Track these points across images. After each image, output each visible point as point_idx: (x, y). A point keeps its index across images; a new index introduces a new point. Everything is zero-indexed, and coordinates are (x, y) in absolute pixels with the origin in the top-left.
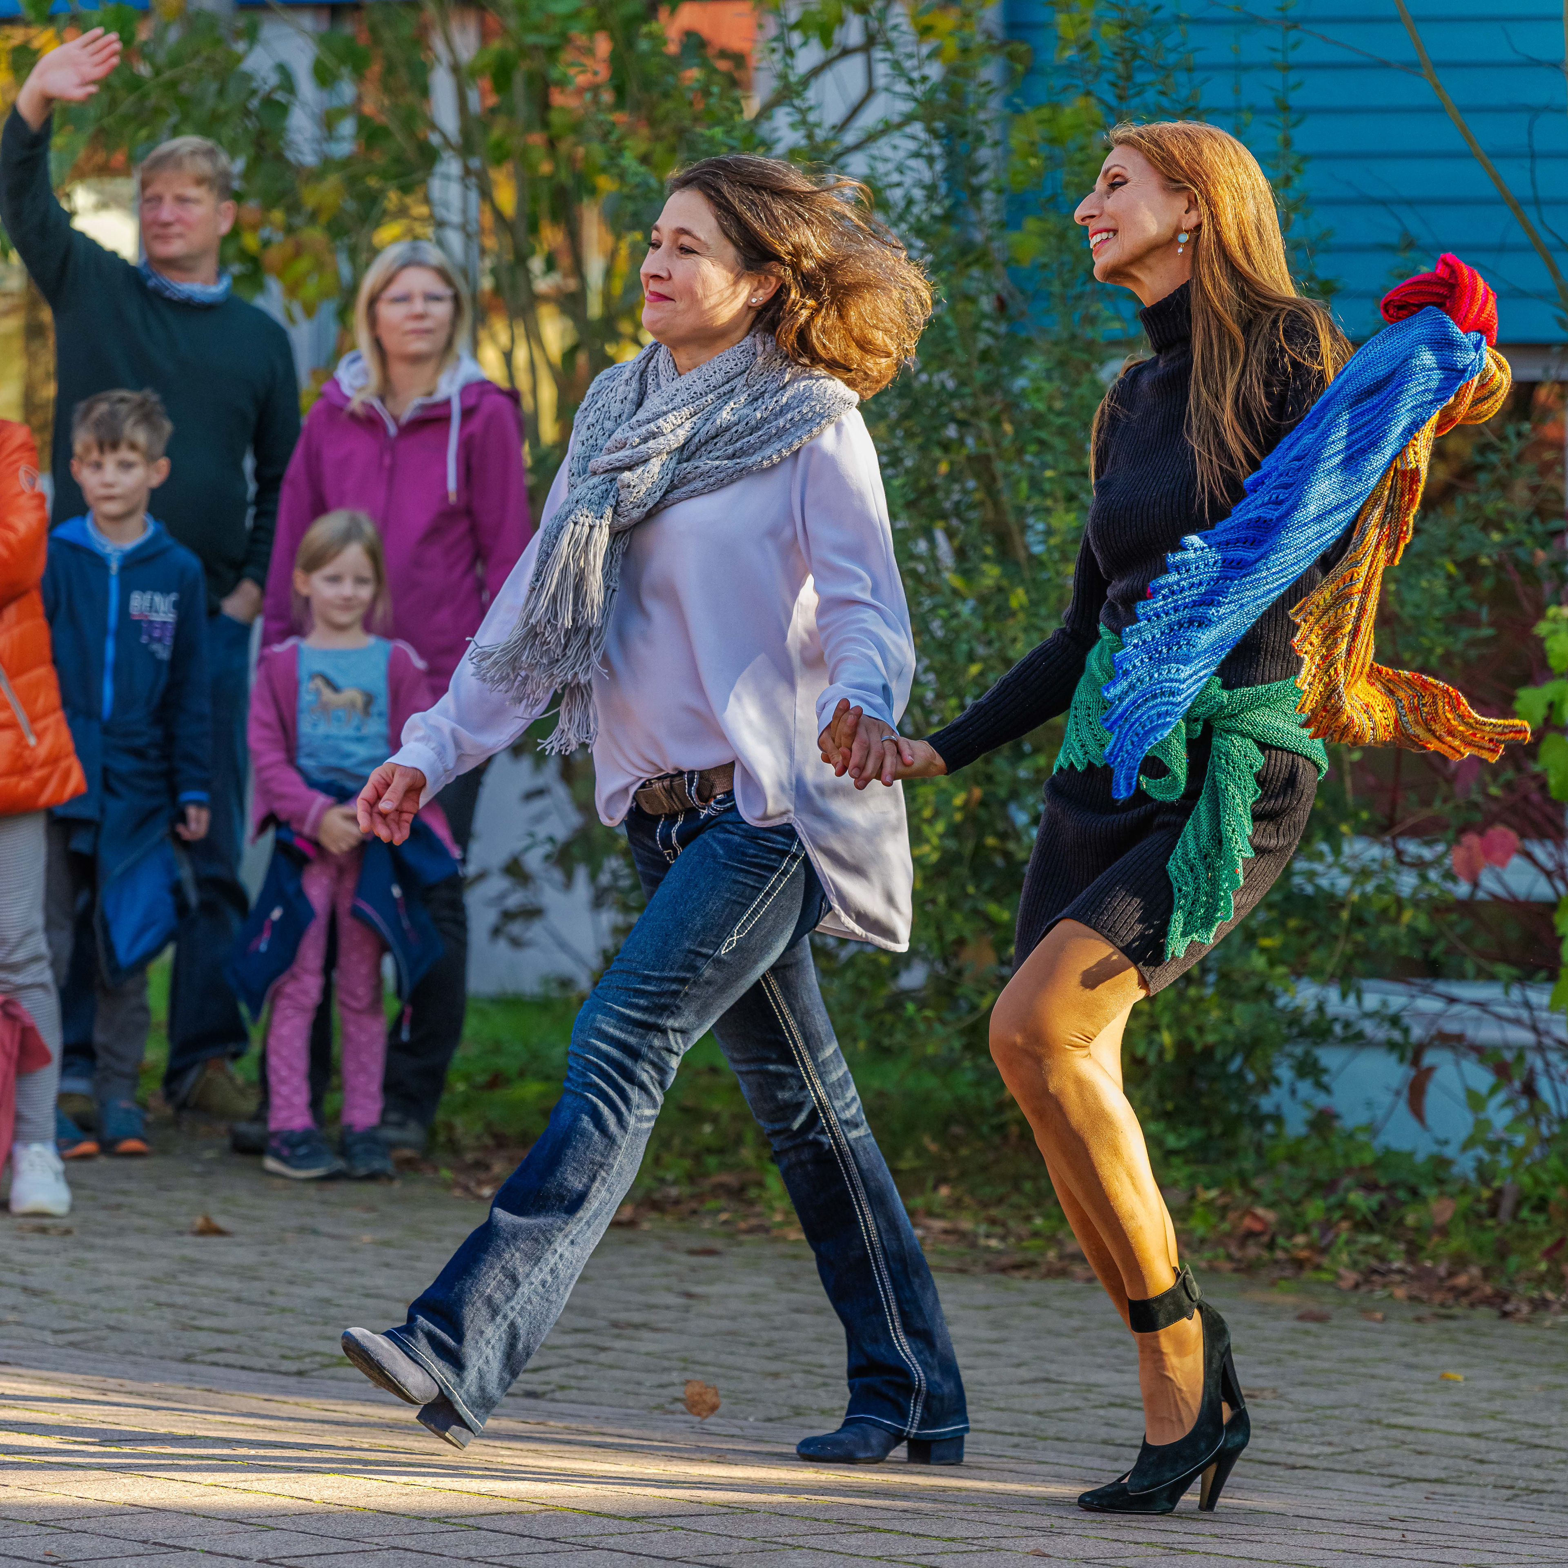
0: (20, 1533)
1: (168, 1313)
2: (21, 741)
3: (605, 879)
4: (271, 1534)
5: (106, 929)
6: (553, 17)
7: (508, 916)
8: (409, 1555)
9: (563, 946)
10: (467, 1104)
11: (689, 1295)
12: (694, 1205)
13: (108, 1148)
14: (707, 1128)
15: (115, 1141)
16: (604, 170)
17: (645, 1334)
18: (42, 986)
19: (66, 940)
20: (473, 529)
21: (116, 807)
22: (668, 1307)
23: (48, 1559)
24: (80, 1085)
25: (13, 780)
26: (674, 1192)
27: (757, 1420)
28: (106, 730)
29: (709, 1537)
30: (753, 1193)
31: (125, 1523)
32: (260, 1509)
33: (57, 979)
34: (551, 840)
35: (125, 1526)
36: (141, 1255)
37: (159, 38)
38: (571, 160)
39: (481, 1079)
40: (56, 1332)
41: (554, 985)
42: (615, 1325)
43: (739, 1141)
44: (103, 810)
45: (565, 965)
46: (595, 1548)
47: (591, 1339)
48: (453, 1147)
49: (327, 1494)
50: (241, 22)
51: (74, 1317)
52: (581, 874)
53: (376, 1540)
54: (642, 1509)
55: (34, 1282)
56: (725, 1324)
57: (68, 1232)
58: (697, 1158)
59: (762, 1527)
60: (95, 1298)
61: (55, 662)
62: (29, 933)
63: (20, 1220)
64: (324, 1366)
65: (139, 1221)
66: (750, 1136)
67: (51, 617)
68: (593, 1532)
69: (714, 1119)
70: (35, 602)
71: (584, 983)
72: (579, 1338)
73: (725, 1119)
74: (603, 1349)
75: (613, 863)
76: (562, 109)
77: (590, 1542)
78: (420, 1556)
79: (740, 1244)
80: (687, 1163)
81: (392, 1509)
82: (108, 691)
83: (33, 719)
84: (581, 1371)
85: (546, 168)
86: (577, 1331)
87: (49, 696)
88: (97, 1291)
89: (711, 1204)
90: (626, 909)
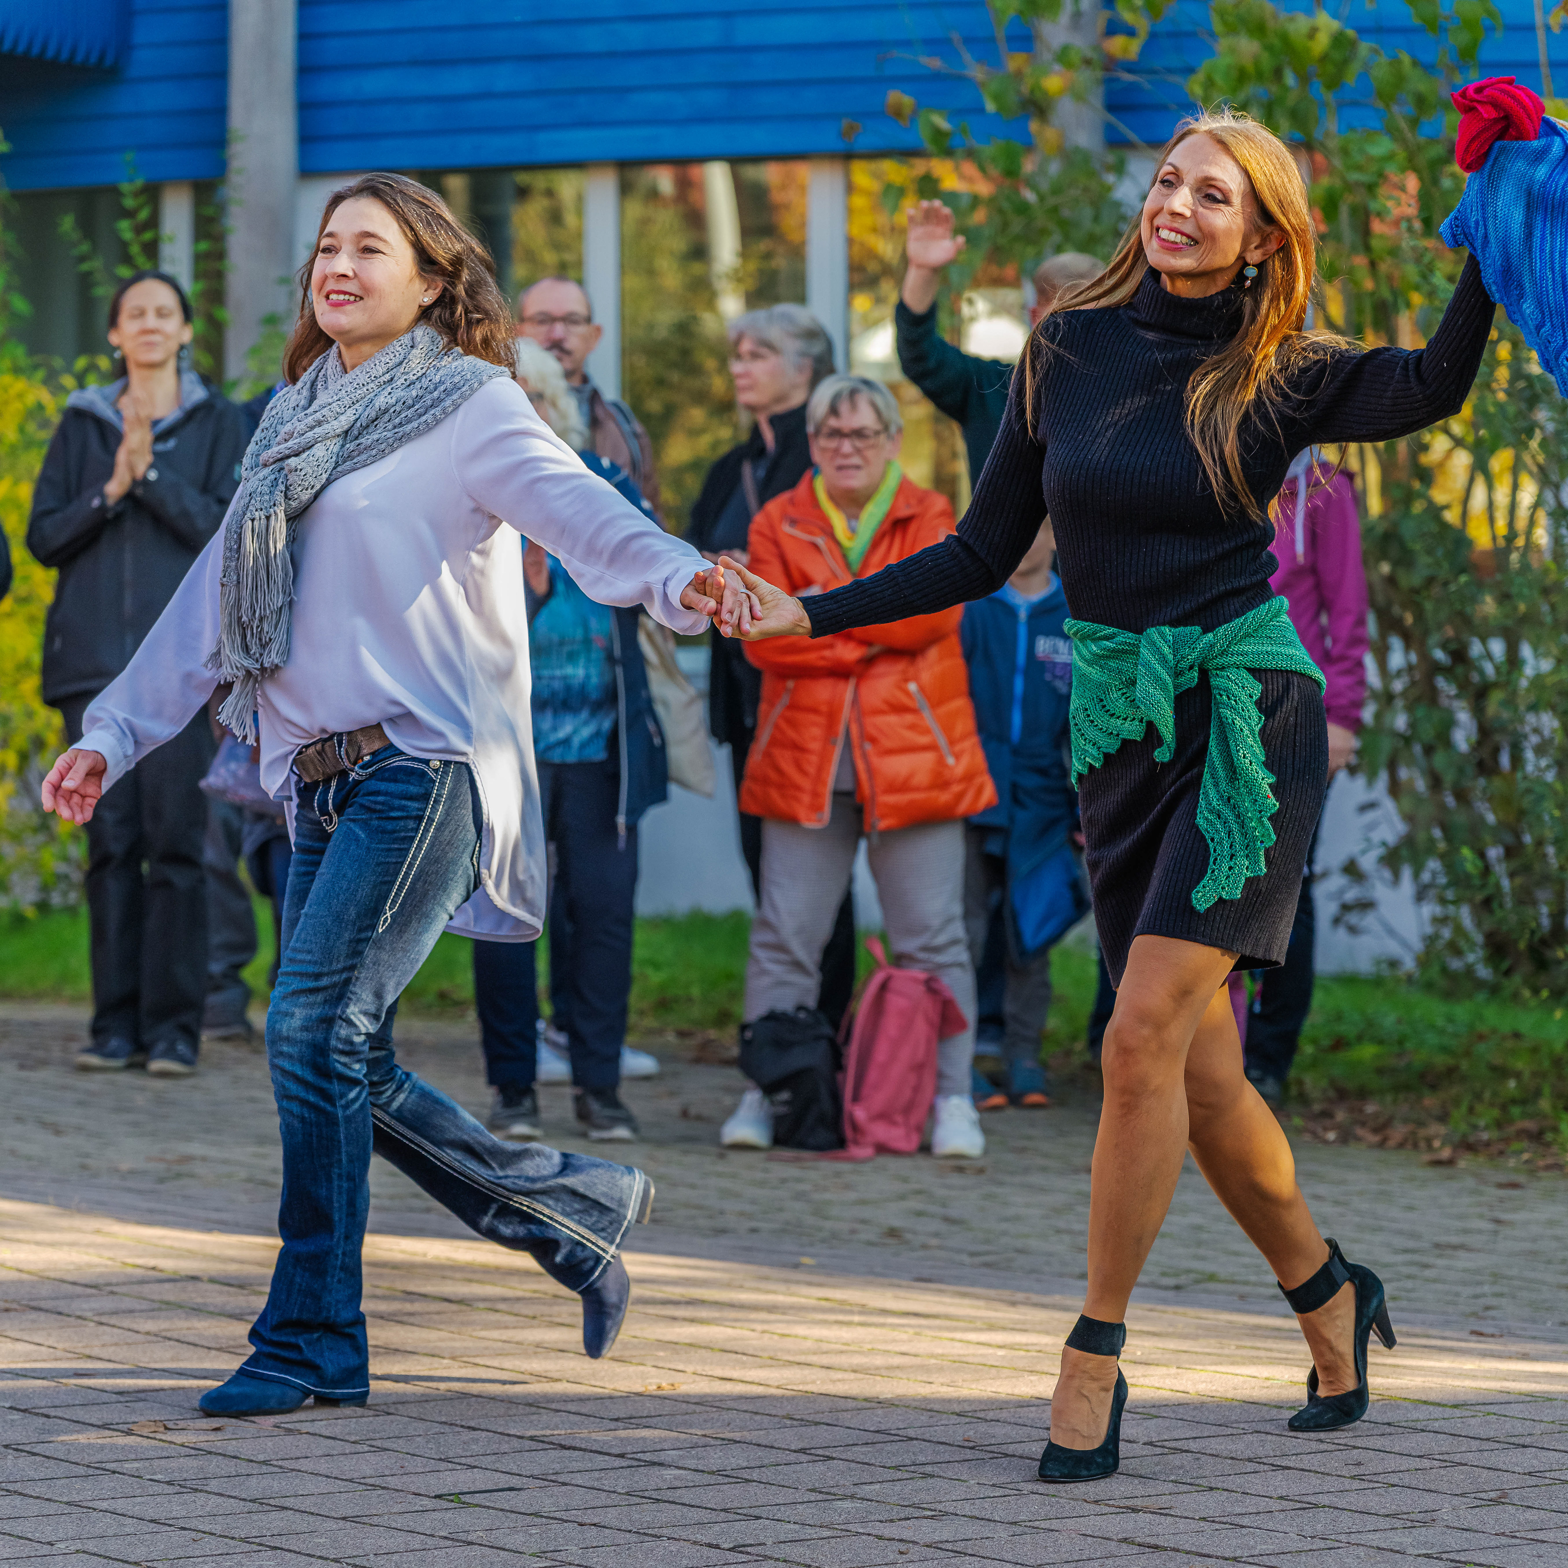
0: (943, 1422)
1: (1066, 1238)
2: (941, 761)
3: (1426, 877)
4: (1155, 1421)
5: (1015, 919)
6: (1371, 159)
7: (1346, 908)
8: (1269, 1437)
9: (1391, 932)
10: (1314, 1064)
11: (1498, 1221)
12: (1501, 1146)
13: (1015, 1100)
14: (1512, 1084)
15: (1021, 1095)
16: (1417, 288)
17: (1462, 1254)
18: (960, 965)
19: (981, 927)
20: (1318, 586)
21: (1022, 816)
22: (1480, 1232)
23: (966, 1444)
24: (991, 1049)
25: (934, 794)
26: (1485, 1136)
27: (1553, 1324)
28: (1016, 752)
29: (1516, 1421)
30: (1549, 1136)
31: (1032, 1413)
32: (1145, 1400)
33: (973, 958)
34: (1384, 844)
35: (1031, 1415)
36: (1042, 1190)
37: (1042, 169)
38: (1390, 278)
39: (1326, 1043)
40: (973, 1254)
41: (1384, 966)
42: (1437, 1246)
43: (1538, 1093)
44: (1012, 819)
45: (1393, 948)
46: (1423, 1431)
47: (1416, 1257)
48: (1303, 1099)
49: (1202, 1388)
50: (1111, 158)
51: (987, 1242)
52: (1407, 873)
53: (1242, 1426)
54: (1462, 1398)
55: (953, 1213)
56: (1527, 1246)
57: (981, 1171)
58: (1504, 1108)
59: (1559, 1412)
60: (1004, 1226)
61: (972, 694)
62: (949, 920)
63: (942, 1162)
64: (1197, 1282)
65: (1041, 1161)
66: (1547, 1090)
67: (969, 657)
68: (1421, 1417)
69: (1518, 1075)
70: (954, 643)
71: (1409, 964)
72: (1408, 1257)
73: (1527, 1075)
74: (1426, 1266)
75: (1433, 864)
76: (1381, 236)
77: (1419, 1426)
78: (1278, 1438)
79: (1539, 1179)
80: (1496, 1113)
81: (1255, 1399)
82: (1017, 719)
83: (952, 742)
84: (1409, 1284)
85: (1368, 284)
86: (1406, 1251)
87: (966, 723)
88: (1006, 1219)
89: (1516, 1146)
90: (1443, 901)
